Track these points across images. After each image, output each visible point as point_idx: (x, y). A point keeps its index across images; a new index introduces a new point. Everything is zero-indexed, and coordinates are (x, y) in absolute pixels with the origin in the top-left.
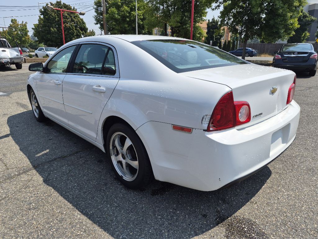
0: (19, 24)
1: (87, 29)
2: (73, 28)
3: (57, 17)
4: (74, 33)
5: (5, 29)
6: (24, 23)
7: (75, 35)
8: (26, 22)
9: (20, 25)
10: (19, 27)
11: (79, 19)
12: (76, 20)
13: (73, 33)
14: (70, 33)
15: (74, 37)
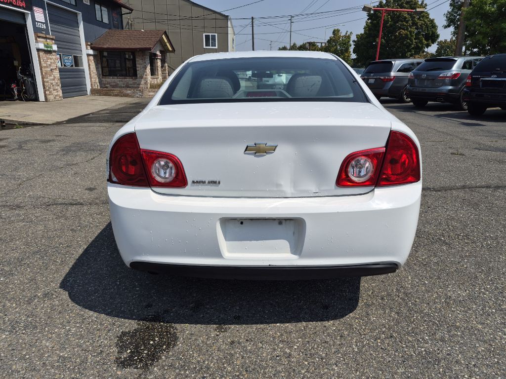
0: (342, 35)
1: (438, 36)
2: (412, 36)
3: (390, 20)
4: (412, 44)
5: (323, 45)
6: (348, 33)
7: (413, 48)
8: (351, 33)
9: (342, 37)
10: (341, 39)
11: (426, 20)
12: (420, 23)
13: (410, 45)
14: (405, 45)
15: (410, 51)
